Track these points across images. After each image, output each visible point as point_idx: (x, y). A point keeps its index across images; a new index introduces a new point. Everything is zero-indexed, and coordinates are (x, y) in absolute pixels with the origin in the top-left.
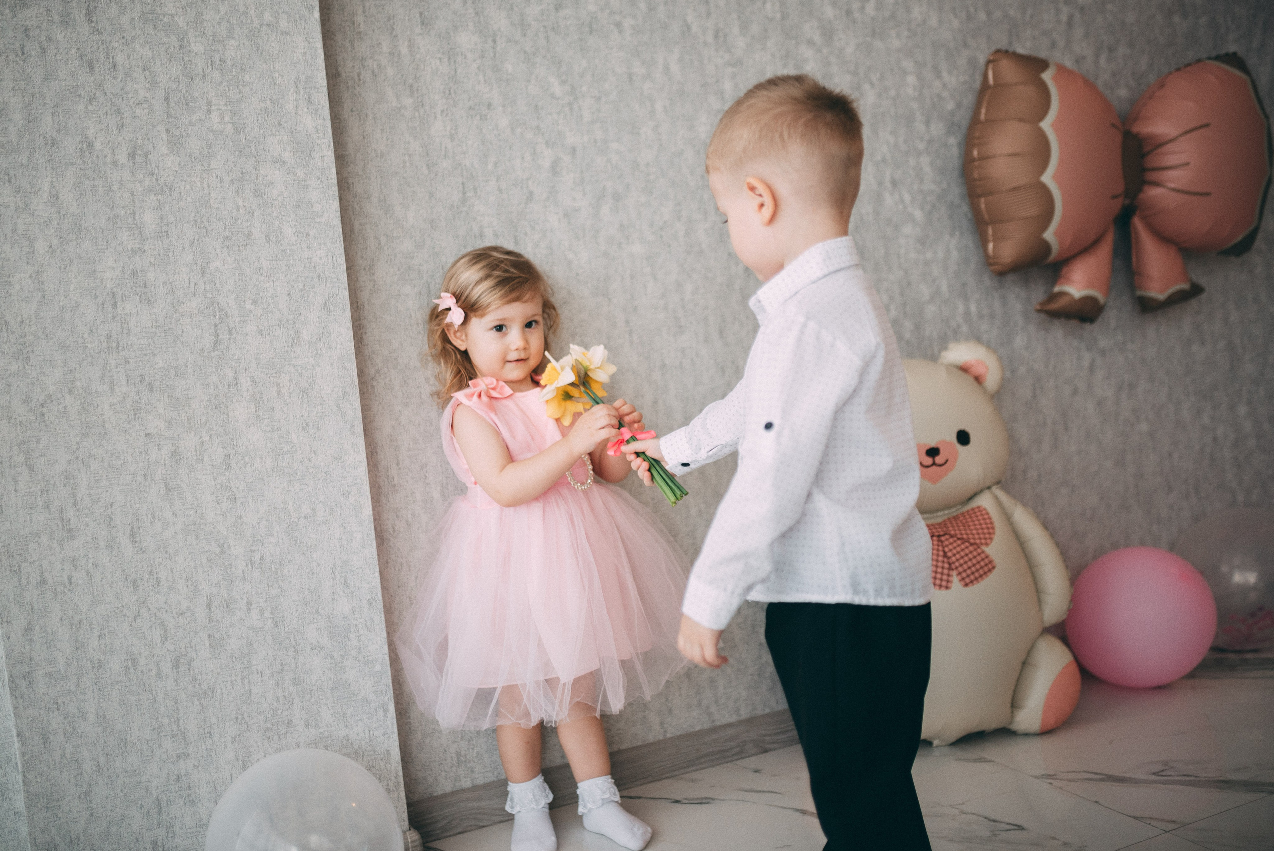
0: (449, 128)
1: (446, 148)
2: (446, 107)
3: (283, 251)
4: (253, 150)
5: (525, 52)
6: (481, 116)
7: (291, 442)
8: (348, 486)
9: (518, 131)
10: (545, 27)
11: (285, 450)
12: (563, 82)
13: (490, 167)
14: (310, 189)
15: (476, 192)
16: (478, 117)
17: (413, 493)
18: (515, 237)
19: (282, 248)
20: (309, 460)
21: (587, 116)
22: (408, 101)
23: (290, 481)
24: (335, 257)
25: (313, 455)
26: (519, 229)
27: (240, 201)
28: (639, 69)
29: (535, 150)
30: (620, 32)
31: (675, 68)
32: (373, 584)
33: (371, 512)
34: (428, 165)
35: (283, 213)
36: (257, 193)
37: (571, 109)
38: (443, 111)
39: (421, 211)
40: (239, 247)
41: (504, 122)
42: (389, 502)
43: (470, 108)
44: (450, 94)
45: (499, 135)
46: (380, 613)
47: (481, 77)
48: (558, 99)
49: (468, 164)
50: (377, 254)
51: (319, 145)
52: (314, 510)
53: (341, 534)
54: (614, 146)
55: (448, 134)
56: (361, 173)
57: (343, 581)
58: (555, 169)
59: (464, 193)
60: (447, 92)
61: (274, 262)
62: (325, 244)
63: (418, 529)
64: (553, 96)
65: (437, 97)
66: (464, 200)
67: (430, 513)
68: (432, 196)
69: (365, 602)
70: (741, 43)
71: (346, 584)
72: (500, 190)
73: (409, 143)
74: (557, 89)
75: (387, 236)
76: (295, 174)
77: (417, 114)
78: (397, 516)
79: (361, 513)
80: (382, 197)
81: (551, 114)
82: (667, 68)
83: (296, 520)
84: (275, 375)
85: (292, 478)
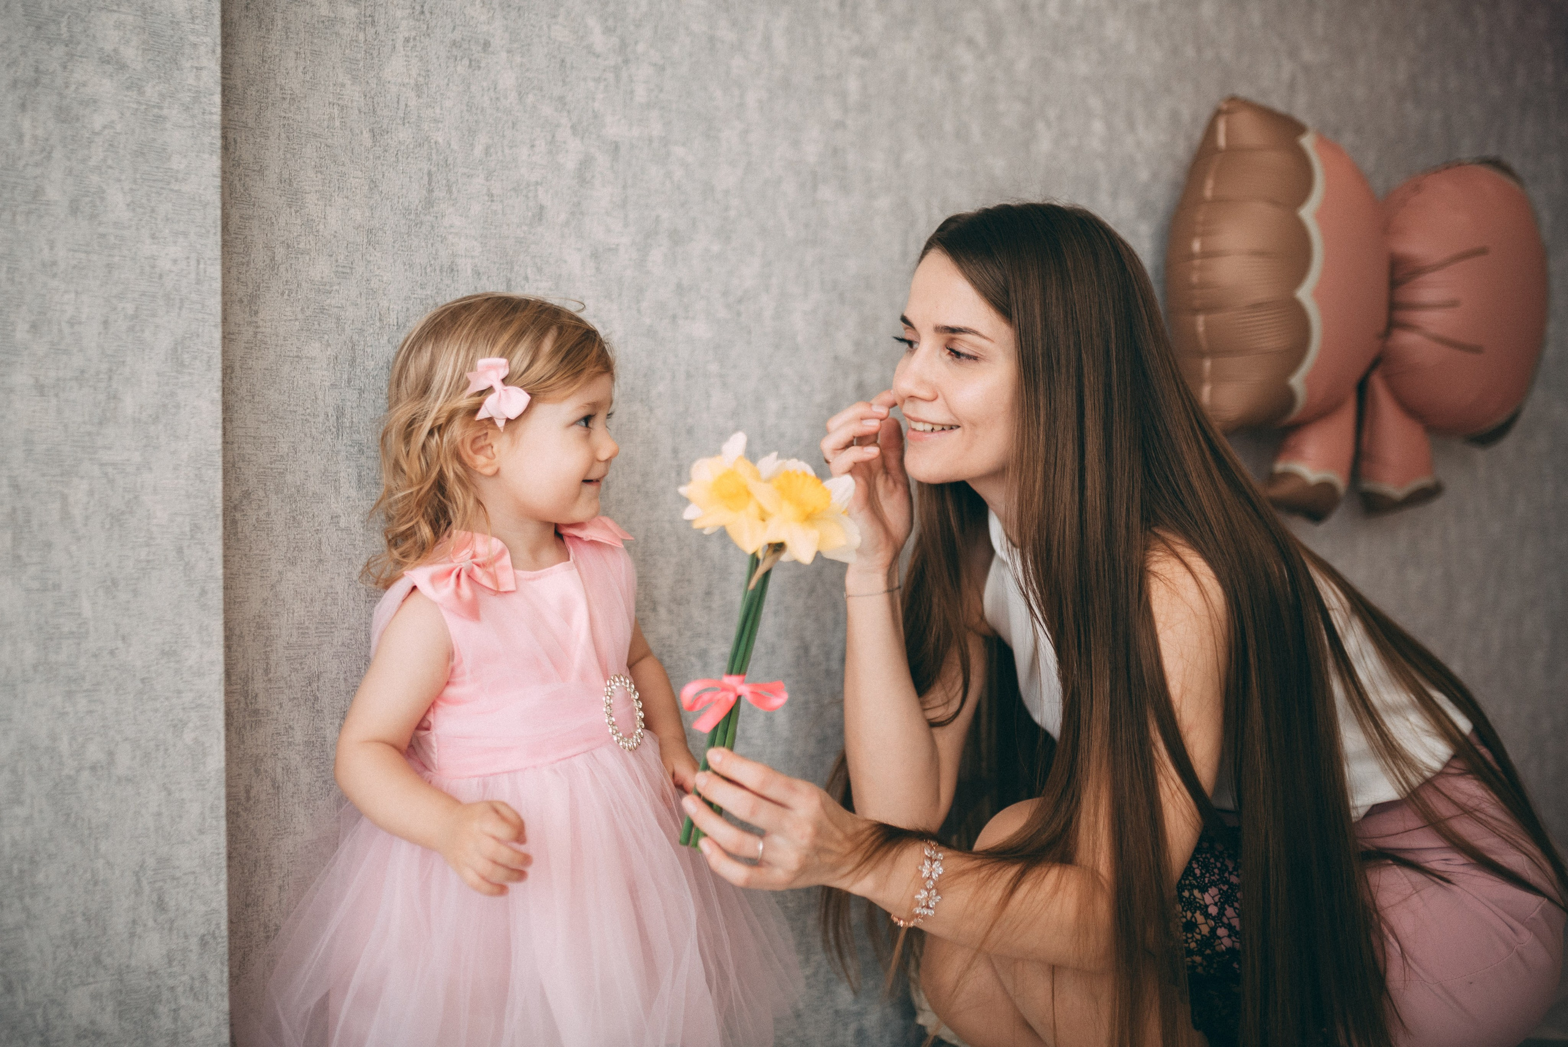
0: (414, 73)
2: (413, 34)
3: (103, 236)
4: (64, 30)
6: (471, 61)
7: (79, 614)
8: (184, 709)
9: (530, 99)
11: (66, 629)
12: (608, 31)
13: (478, 151)
14: (168, 125)
15: (450, 191)
16: (466, 62)
17: (290, 727)
19: (101, 230)
20: (112, 653)
21: (641, 94)
23: (70, 694)
24: (202, 262)
25: (120, 644)
26: (516, 268)
27: (26, 125)
31: (780, 43)
32: (214, 905)
33: (223, 764)
34: (372, 131)
35: (110, 162)
36: (63, 114)
37: (618, 78)
38: (407, 40)
39: (352, 211)
40: (14, 215)
41: (508, 80)
42: (243, 742)
43: (454, 43)
46: (222, 964)
49: (440, 140)
50: (266, 277)
51: (195, 46)
52: (111, 754)
53: (159, 805)
54: (679, 151)
55: (412, 82)
56: (251, 123)
57: (155, 897)
58: (583, 174)
59: (430, 191)
60: (418, 8)
61: (83, 256)
62: (185, 234)
63: (292, 797)
64: (590, 50)
66: (429, 203)
67: (317, 767)
68: (373, 184)
69: (194, 942)
70: (876, 23)
71: (161, 905)
72: (491, 195)
73: (343, 85)
74: (598, 39)
75: (288, 246)
76: (141, 92)
77: (361, 37)
78: (257, 771)
79: (204, 763)
80: (286, 176)
81: (585, 79)
82: (767, 39)
83: (72, 773)
84: (59, 479)
85: (73, 687)
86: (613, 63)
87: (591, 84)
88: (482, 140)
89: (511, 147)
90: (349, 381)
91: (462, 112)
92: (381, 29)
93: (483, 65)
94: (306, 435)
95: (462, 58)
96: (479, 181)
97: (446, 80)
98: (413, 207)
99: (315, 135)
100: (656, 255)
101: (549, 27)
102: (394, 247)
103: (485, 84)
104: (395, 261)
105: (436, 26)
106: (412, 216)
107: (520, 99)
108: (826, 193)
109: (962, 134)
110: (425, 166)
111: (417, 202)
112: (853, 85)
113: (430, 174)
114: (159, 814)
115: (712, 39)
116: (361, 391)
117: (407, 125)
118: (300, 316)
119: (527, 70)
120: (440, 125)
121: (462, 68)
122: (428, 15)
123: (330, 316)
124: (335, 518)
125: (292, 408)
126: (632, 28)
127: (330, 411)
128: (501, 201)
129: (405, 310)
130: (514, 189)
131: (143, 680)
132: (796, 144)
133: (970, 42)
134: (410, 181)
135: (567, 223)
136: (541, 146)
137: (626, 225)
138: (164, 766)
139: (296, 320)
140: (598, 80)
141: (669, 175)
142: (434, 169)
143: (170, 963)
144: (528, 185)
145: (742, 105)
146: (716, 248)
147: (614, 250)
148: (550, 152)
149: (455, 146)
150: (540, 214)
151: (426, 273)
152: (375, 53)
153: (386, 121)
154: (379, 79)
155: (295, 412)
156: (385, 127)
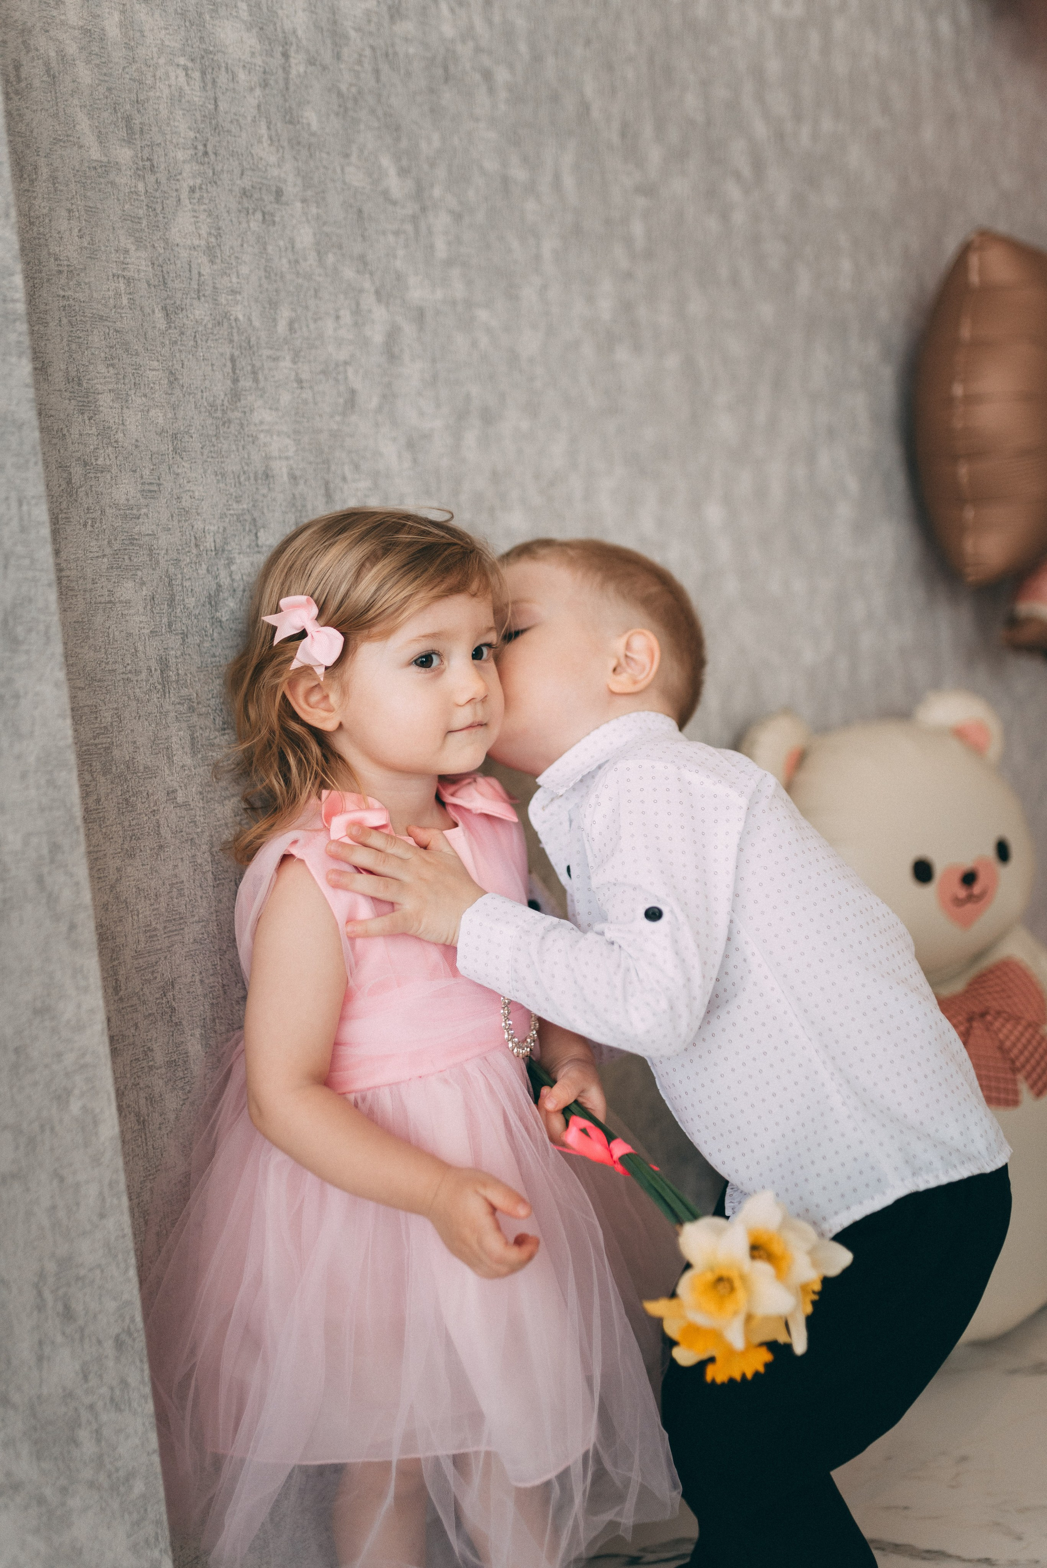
0: (204, 232)
1: (200, 274)
2: (199, 181)
5: (340, 94)
6: (264, 214)
9: (330, 259)
10: (373, 48)
12: (403, 172)
13: (282, 327)
15: (256, 380)
16: (259, 215)
18: (327, 483)
22: (124, 154)
26: (333, 468)
28: (519, 174)
29: (358, 304)
30: (491, 90)
31: (569, 182)
34: (164, 308)
38: (192, 190)
39: (152, 413)
41: (305, 237)
43: (244, 193)
44: (206, 153)
45: (297, 261)
47: (263, 131)
48: (394, 203)
49: (241, 317)
50: (64, 505)
54: (482, 315)
55: (203, 243)
59: (236, 381)
63: (160, 1128)
65: (180, 155)
66: (236, 395)
68: (173, 377)
69: (109, 1344)
70: (655, 155)
71: (68, 1314)
72: (300, 381)
73: (127, 251)
74: (394, 184)
75: (86, 464)
77: (141, 187)
81: (384, 233)
82: (557, 178)
86: (410, 212)
87: (391, 238)
88: (285, 313)
89: (315, 321)
90: (170, 625)
91: (260, 279)
92: (162, 177)
93: (277, 219)
94: (129, 698)
95: (255, 211)
96: (286, 363)
97: (240, 240)
98: (219, 402)
99: (101, 318)
100: (470, 438)
101: (342, 170)
102: (202, 454)
103: (281, 243)
104: (205, 472)
105: (222, 170)
106: (219, 414)
107: (320, 260)
108: (622, 354)
109: (735, 280)
110: (227, 350)
111: (222, 397)
112: (638, 228)
113: (233, 360)
114: (54, 1208)
115: (506, 181)
116: (185, 636)
117: (203, 299)
118: (108, 551)
119: (325, 223)
120: (239, 297)
121: (255, 225)
122: (212, 157)
123: (141, 546)
124: (171, 793)
125: (109, 667)
126: (426, 167)
127: (153, 664)
128: (311, 388)
129: (221, 530)
130: (324, 372)
131: (17, 1050)
132: (590, 299)
133: (738, 176)
134: (213, 370)
135: (380, 409)
136: (347, 317)
137: (438, 406)
138: (52, 1149)
139: (104, 556)
140: (397, 233)
141: (474, 344)
142: (237, 353)
143: (86, 1378)
144: (337, 365)
145: (538, 258)
146: (525, 425)
147: (427, 436)
148: (356, 324)
149: (257, 323)
150: (351, 401)
151: (240, 483)
152: (159, 208)
153: (179, 295)
154: (166, 241)
155: (114, 671)
156: (178, 303)
